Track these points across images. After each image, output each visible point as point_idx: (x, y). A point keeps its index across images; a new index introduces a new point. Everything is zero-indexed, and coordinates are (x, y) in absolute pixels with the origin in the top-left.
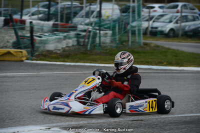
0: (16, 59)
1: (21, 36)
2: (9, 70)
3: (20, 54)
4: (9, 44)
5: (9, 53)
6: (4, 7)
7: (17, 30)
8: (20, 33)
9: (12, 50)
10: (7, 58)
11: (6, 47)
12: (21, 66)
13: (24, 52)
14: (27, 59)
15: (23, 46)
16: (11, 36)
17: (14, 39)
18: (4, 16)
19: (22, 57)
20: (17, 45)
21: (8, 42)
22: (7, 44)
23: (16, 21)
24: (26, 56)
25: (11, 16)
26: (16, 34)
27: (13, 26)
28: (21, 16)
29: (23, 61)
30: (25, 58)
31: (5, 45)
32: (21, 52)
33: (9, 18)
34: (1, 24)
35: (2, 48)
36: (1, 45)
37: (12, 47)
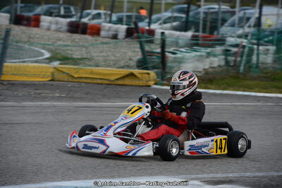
0: (141, 83)
1: (148, 52)
2: (131, 98)
3: (147, 76)
4: (133, 63)
5: (132, 75)
6: (128, 12)
7: (144, 44)
8: (147, 48)
9: (136, 71)
10: (127, 81)
11: (128, 67)
13: (152, 73)
14: (156, 84)
15: (150, 65)
16: (134, 51)
17: (139, 56)
18: (127, 25)
19: (150, 80)
20: (142, 64)
21: (130, 59)
22: (130, 62)
23: (143, 31)
24: (154, 80)
25: (136, 24)
26: (142, 48)
27: (138, 38)
28: (149, 24)
29: (150, 86)
30: (153, 82)
31: (127, 64)
32: (148, 74)
33: (133, 26)
34: (122, 34)
35: (122, 67)
36: (122, 63)
37: (135, 67)
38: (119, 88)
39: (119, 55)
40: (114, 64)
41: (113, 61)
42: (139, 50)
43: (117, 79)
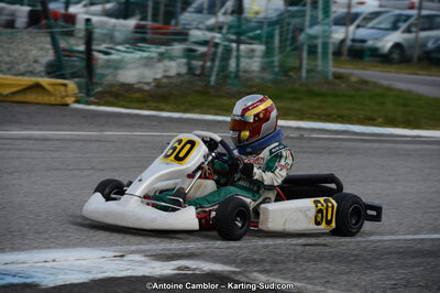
0: (52, 100)
1: (64, 50)
2: (36, 124)
3: (63, 88)
4: (39, 68)
5: (38, 87)
7: (58, 37)
8: (63, 44)
9: (45, 81)
10: (31, 97)
11: (32, 73)
12: (65, 116)
13: (72, 85)
14: (77, 102)
15: (68, 71)
16: (42, 49)
17: (50, 56)
18: (29, 5)
19: (67, 96)
20: (55, 70)
21: (36, 62)
22: (36, 65)
23: (56, 16)
24: (74, 95)
25: (44, 4)
26: (55, 44)
27: (49, 27)
28: (67, 5)
29: (67, 105)
30: (73, 99)
31: (31, 69)
32: (65, 85)
33: (39, 8)
34: (21, 21)
35: (23, 74)
36: (22, 68)
37: (43, 74)
38: (17, 108)
39: (16, 54)
40: (9, 69)
41: (7, 63)
42: (49, 46)
43: (14, 93)
